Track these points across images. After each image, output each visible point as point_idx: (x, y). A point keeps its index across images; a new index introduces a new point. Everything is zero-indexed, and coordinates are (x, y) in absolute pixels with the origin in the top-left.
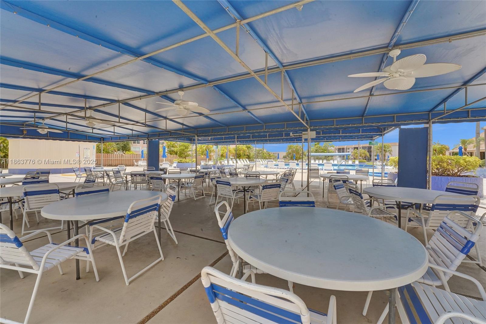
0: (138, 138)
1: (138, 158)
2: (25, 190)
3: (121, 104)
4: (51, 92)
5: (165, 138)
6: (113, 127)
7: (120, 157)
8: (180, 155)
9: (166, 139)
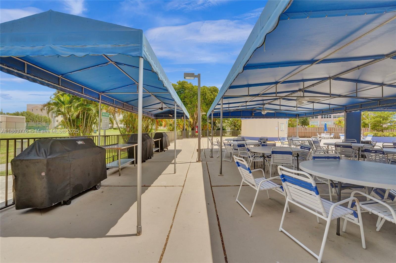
0: (333, 112)
1: (320, 131)
2: (272, 149)
3: (331, 80)
4: (284, 82)
5: (371, 108)
6: (313, 104)
7: (304, 130)
8: (374, 127)
9: (371, 110)
